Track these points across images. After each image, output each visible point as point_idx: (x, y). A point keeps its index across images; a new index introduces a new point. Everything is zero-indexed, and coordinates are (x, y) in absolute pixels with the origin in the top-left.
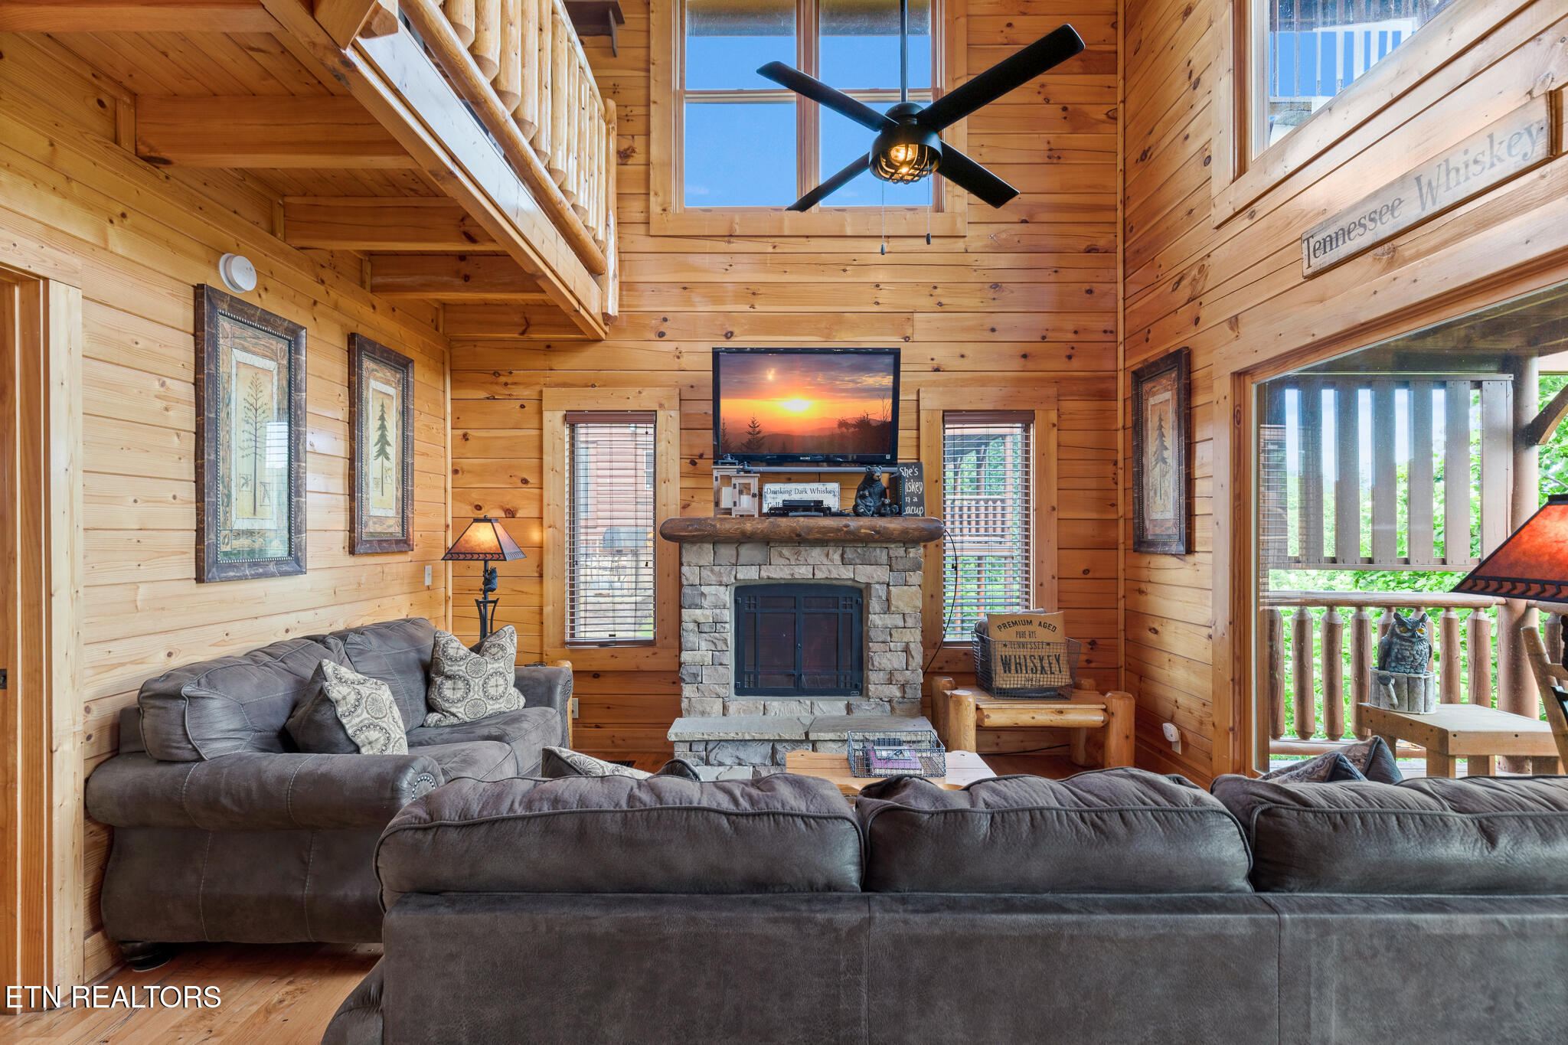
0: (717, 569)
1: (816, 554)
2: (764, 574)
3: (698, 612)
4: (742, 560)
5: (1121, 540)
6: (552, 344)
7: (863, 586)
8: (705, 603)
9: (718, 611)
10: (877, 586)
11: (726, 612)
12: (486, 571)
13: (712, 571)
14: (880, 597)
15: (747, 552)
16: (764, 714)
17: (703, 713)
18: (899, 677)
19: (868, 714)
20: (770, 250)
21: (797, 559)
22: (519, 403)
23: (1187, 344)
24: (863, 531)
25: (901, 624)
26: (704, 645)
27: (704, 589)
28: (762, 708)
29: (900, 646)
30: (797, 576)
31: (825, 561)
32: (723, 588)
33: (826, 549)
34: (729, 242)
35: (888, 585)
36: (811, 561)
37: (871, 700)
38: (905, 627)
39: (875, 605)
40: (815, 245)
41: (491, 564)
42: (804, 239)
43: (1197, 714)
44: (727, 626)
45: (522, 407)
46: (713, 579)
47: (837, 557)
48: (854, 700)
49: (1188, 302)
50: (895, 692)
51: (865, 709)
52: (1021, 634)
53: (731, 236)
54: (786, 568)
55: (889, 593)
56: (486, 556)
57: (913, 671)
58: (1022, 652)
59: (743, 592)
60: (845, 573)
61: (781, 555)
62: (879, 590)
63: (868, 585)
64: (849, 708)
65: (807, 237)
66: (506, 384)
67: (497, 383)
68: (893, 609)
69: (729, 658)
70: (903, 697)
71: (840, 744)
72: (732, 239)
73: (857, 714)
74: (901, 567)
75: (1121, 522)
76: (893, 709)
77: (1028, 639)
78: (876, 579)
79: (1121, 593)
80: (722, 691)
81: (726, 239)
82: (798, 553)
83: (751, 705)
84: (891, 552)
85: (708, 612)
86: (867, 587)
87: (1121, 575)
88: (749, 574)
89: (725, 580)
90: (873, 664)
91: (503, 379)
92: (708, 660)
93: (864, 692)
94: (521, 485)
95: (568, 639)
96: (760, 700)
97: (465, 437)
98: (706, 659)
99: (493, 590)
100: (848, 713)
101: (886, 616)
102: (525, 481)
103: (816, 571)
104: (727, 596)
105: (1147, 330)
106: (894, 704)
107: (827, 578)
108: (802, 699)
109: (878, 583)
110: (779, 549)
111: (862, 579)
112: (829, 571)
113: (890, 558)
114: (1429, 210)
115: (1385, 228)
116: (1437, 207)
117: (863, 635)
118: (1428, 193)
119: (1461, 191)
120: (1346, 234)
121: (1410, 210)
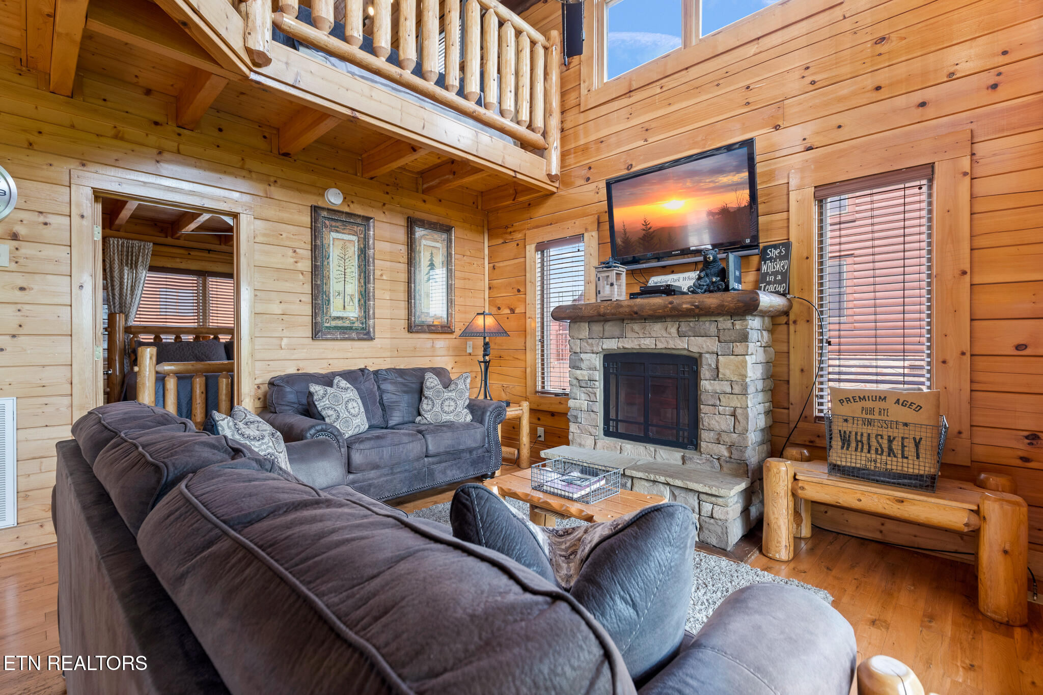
0: (590, 341)
1: (657, 328)
2: (621, 345)
3: (578, 372)
4: (606, 334)
6: (531, 202)
7: (696, 355)
8: (583, 366)
9: (591, 372)
10: (707, 356)
11: (597, 373)
12: (484, 343)
13: (587, 342)
14: (710, 365)
15: (610, 328)
17: (580, 445)
18: (726, 438)
19: (699, 466)
20: (659, 91)
21: (644, 333)
22: (516, 242)
24: (684, 306)
25: (729, 390)
26: (583, 396)
27: (583, 356)
28: (619, 448)
29: (729, 410)
30: (643, 346)
31: (665, 334)
32: (594, 355)
33: (666, 324)
34: (630, 97)
35: (717, 355)
36: (654, 334)
37: (703, 455)
38: (731, 393)
39: (705, 372)
40: (694, 73)
42: (684, 72)
44: (597, 383)
45: (517, 245)
46: (588, 349)
47: (673, 330)
48: (689, 453)
50: (723, 450)
51: (697, 461)
52: (869, 411)
53: (630, 92)
54: (635, 340)
55: (717, 361)
58: (866, 430)
59: (610, 359)
60: (681, 344)
61: (633, 330)
62: (709, 360)
63: (701, 354)
64: (683, 458)
65: (687, 69)
66: (511, 232)
67: (507, 233)
68: (721, 376)
69: (599, 407)
70: (730, 458)
72: (632, 94)
73: (689, 466)
74: (728, 338)
76: (720, 465)
77: (877, 416)
78: (706, 349)
80: (593, 430)
81: (628, 95)
82: (644, 328)
83: (612, 445)
84: (719, 324)
85: (585, 373)
86: (699, 357)
88: (612, 345)
89: (595, 349)
90: (704, 424)
91: (509, 230)
92: (585, 407)
93: (697, 448)
94: (516, 293)
95: (539, 388)
96: (618, 442)
97: (494, 268)
98: (582, 406)
99: (487, 355)
100: (681, 464)
101: (716, 382)
102: (519, 291)
103: (658, 343)
104: (597, 361)
106: (722, 463)
107: (666, 348)
108: (648, 446)
109: (708, 353)
110: (632, 325)
111: (694, 349)
112: (667, 342)
113: (719, 330)
117: (698, 398)
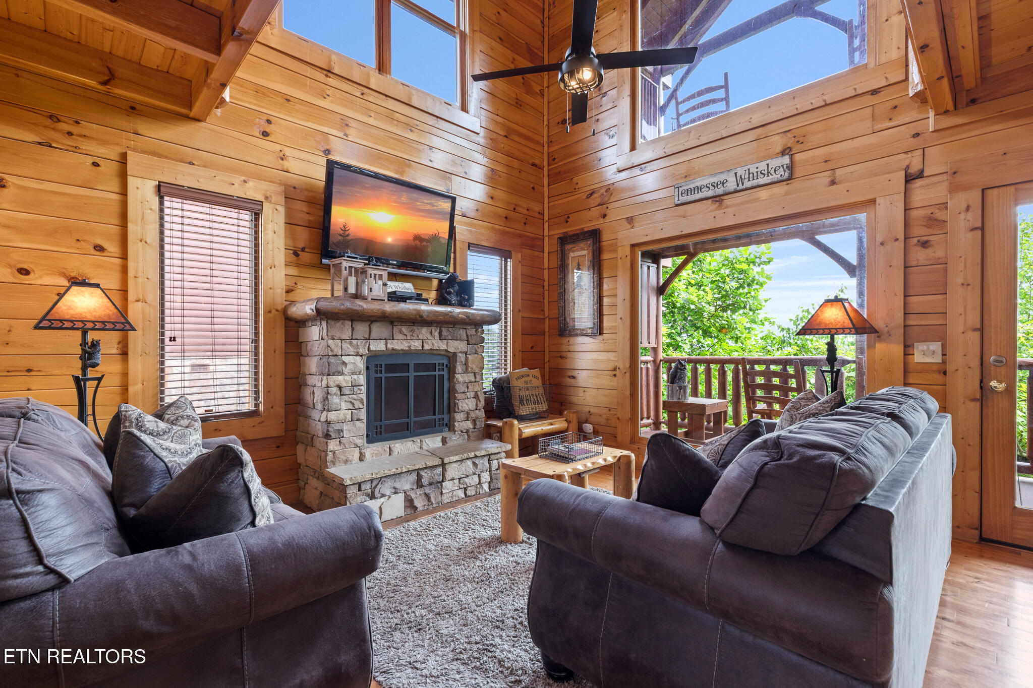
0: (355, 342)
1: (424, 332)
2: (390, 346)
3: (341, 378)
4: (373, 335)
5: (547, 330)
6: (137, 107)
7: (451, 355)
8: (346, 371)
9: (355, 377)
10: (460, 355)
11: (361, 377)
12: (84, 343)
13: (351, 344)
14: (462, 362)
15: (378, 329)
16: (390, 454)
17: (346, 462)
18: (473, 415)
19: (456, 442)
20: (358, 94)
21: (412, 335)
22: (89, 159)
23: (597, 227)
25: (473, 380)
26: (344, 406)
27: (345, 359)
28: (388, 450)
29: (472, 394)
30: (412, 348)
31: (430, 338)
32: (359, 358)
33: (430, 328)
34: (327, 76)
35: (466, 354)
36: (421, 337)
37: (456, 433)
38: (475, 382)
39: (459, 368)
40: (390, 104)
41: (91, 336)
43: (605, 416)
44: (362, 388)
45: (96, 164)
46: (352, 350)
47: (437, 334)
48: (446, 434)
49: (598, 205)
50: (469, 425)
51: (455, 439)
52: (526, 382)
53: (329, 71)
54: (404, 342)
55: (467, 359)
56: (82, 326)
57: (480, 410)
58: (528, 393)
59: (374, 362)
60: (442, 346)
61: (401, 332)
62: (461, 357)
63: (455, 354)
64: (444, 441)
65: (386, 96)
66: (70, 134)
67: (54, 130)
68: (469, 370)
69: (363, 415)
70: (474, 428)
71: (459, 463)
72: (329, 74)
73: (450, 444)
74: (474, 342)
75: (547, 320)
76: (469, 436)
77: (529, 385)
78: (460, 350)
79: (547, 359)
80: (359, 442)
81: (325, 72)
82: (412, 331)
83: (380, 449)
84: (468, 331)
85: (348, 378)
86: (453, 356)
87: (547, 350)
88: (378, 346)
89: (361, 351)
90: (458, 408)
91: (64, 127)
92: (349, 417)
93: (451, 428)
94: (93, 251)
96: (386, 445)
98: (347, 416)
99: (95, 365)
100: (443, 445)
101: (465, 374)
102: (99, 248)
103: (425, 344)
104: (360, 364)
105: (566, 216)
106: (470, 433)
107: (431, 349)
108: (414, 439)
109: (461, 352)
110: (400, 327)
111: (451, 350)
112: (433, 345)
113: (467, 336)
114: (741, 187)
115: (720, 191)
116: (744, 187)
117: (451, 388)
118: (740, 180)
119: (755, 182)
120: (699, 189)
121: (731, 186)
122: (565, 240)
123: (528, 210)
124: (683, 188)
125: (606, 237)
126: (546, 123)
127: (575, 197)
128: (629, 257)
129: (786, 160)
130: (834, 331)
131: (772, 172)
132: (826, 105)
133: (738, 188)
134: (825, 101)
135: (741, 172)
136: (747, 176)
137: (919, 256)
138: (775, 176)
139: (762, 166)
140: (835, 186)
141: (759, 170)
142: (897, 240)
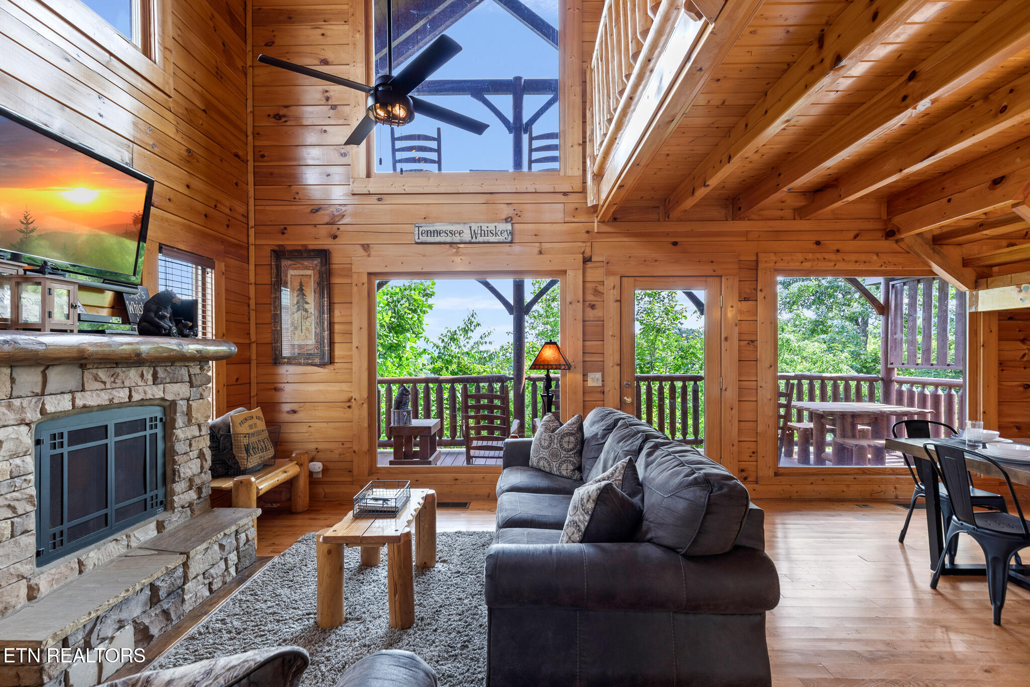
0: (16, 402)
1: (133, 375)
2: (79, 403)
4: (50, 388)
5: (254, 357)
7: (168, 403)
8: (1, 454)
9: (17, 461)
10: (181, 402)
11: (25, 461)
13: (10, 406)
14: (183, 412)
15: (58, 378)
16: (81, 572)
17: (5, 611)
18: (198, 481)
19: (176, 524)
21: (114, 382)
23: (326, 247)
25: (197, 434)
28: (76, 566)
29: (197, 453)
31: (140, 383)
32: (23, 429)
33: (140, 369)
35: (188, 400)
36: (127, 384)
37: (176, 510)
38: (200, 436)
39: (180, 421)
43: (337, 452)
44: (31, 477)
46: (12, 418)
47: (149, 377)
48: (161, 516)
49: (327, 224)
50: (192, 495)
51: (175, 520)
52: (251, 427)
54: (102, 394)
55: (189, 407)
57: (205, 473)
58: (254, 439)
60: (157, 392)
61: (96, 378)
62: (182, 406)
63: (173, 402)
64: (160, 527)
68: (193, 421)
69: (33, 522)
70: (199, 498)
73: (169, 528)
74: (199, 383)
75: (254, 346)
76: (192, 511)
77: (254, 429)
78: (181, 396)
79: (253, 393)
80: (21, 569)
82: (115, 376)
83: (63, 570)
84: (191, 369)
85: (5, 466)
86: (170, 405)
87: (254, 380)
88: (59, 404)
89: (29, 416)
90: (179, 476)
92: (7, 532)
93: (169, 506)
96: (71, 560)
98: (5, 530)
100: (158, 532)
101: (187, 429)
103: (133, 393)
104: (26, 439)
105: (283, 227)
106: (195, 507)
107: (142, 399)
109: (182, 399)
110: (94, 371)
111: (169, 397)
112: (145, 393)
113: (190, 375)
114: (474, 240)
115: (457, 239)
116: (477, 240)
117: (167, 450)
118: (474, 234)
119: (486, 239)
120: (439, 233)
121: (467, 237)
122: (279, 254)
123: (231, 210)
124: (423, 228)
125: (337, 259)
126: (250, 109)
127: (294, 208)
128: (366, 285)
129: (509, 227)
130: (550, 367)
131: (499, 233)
132: (536, 192)
133: (473, 241)
134: (535, 189)
135: (475, 227)
136: (479, 232)
137: (591, 314)
138: (501, 237)
139: (491, 226)
140: (542, 256)
141: (489, 229)
142: (578, 302)
